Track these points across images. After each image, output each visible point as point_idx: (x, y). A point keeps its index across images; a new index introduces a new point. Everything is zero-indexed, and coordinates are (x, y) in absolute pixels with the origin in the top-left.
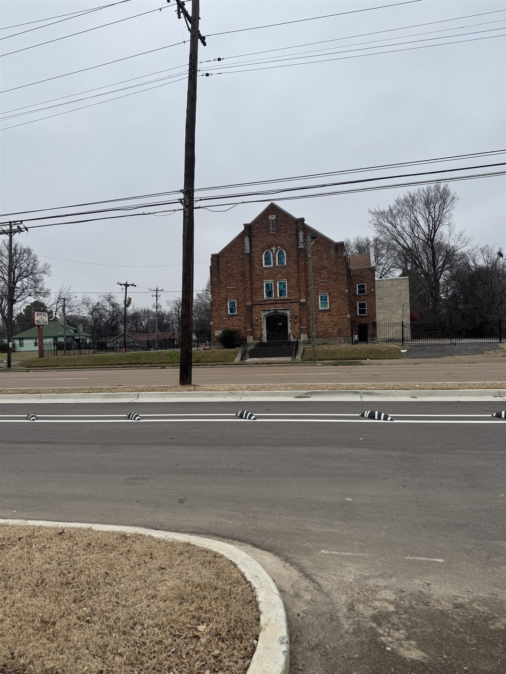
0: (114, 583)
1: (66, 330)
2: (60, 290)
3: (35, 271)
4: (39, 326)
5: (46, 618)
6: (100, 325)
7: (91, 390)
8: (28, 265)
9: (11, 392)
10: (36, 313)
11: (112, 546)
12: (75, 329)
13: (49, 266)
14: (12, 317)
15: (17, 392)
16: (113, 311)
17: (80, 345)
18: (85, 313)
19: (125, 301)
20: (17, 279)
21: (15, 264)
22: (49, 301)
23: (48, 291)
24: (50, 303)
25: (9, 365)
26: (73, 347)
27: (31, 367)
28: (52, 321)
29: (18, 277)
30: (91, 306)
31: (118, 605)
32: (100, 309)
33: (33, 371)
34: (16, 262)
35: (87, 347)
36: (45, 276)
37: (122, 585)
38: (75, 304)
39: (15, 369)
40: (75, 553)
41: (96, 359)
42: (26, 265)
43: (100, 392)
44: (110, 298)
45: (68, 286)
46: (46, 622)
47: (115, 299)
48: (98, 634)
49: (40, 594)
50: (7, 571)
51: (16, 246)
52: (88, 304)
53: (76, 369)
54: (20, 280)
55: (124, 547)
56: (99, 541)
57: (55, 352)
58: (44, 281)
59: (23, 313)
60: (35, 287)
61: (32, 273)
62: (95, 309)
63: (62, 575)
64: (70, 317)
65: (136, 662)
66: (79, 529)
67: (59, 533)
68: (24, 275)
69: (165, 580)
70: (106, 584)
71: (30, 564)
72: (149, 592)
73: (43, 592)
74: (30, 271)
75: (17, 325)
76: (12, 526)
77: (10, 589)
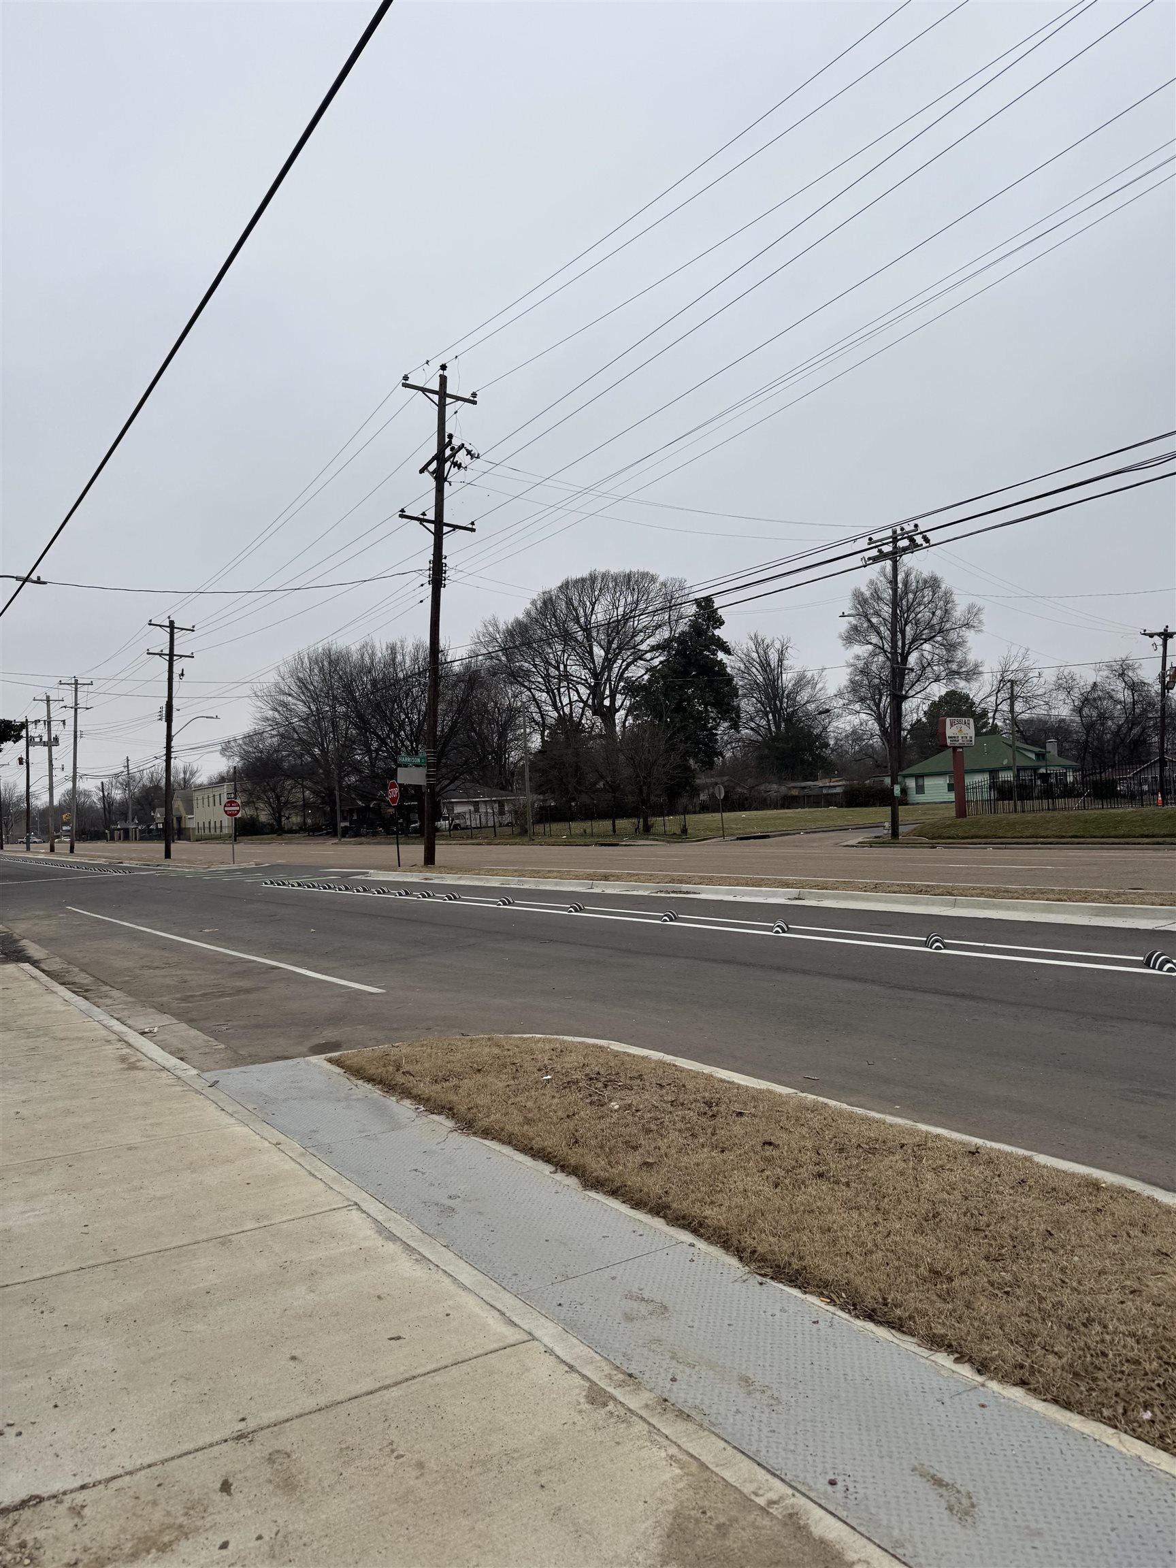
0: (1062, 1252)
1: (1017, 754)
2: (1003, 661)
3: (948, 626)
4: (955, 748)
5: (939, 1266)
6: (1100, 739)
7: (1065, 894)
8: (934, 614)
9: (896, 888)
10: (948, 720)
11: (1067, 1194)
12: (1037, 749)
13: (979, 610)
14: (901, 729)
15: (907, 889)
16: (1134, 703)
17: (1052, 790)
18: (1063, 710)
19: (1163, 676)
20: (910, 648)
21: (905, 615)
22: (979, 691)
23: (976, 666)
24: (981, 693)
25: (895, 833)
26: (1036, 793)
27: (939, 837)
28: (986, 734)
29: (911, 643)
30: (1076, 693)
31: (1064, 1285)
32: (1100, 698)
33: (945, 848)
34: (908, 611)
35: (1070, 792)
36: (969, 635)
37: (1076, 1258)
38: (1040, 692)
39: (905, 842)
40: (993, 1189)
41: (1086, 822)
42: (928, 615)
43: (1084, 900)
44: (1123, 671)
45: (1023, 650)
46: (937, 1273)
47: (1139, 671)
48: (1022, 1314)
49: (929, 1232)
50: (880, 1187)
51: (907, 575)
52: (1069, 690)
53: (1039, 846)
54: (917, 648)
55: (1090, 1201)
56: (1041, 1181)
57: (992, 805)
58: (968, 645)
59: (924, 720)
60: (948, 661)
61: (941, 631)
62: (1086, 699)
63: (969, 1214)
64: (1030, 722)
65: (1084, 1374)
66: (1007, 1154)
67: (970, 1152)
68: (924, 637)
69: (1164, 1273)
70: (1045, 1248)
71: (917, 1186)
72: (1128, 1283)
73: (935, 1230)
74: (937, 627)
75: (911, 746)
76: (891, 1125)
77: (883, 1214)
